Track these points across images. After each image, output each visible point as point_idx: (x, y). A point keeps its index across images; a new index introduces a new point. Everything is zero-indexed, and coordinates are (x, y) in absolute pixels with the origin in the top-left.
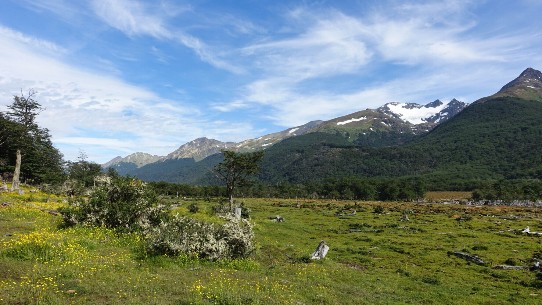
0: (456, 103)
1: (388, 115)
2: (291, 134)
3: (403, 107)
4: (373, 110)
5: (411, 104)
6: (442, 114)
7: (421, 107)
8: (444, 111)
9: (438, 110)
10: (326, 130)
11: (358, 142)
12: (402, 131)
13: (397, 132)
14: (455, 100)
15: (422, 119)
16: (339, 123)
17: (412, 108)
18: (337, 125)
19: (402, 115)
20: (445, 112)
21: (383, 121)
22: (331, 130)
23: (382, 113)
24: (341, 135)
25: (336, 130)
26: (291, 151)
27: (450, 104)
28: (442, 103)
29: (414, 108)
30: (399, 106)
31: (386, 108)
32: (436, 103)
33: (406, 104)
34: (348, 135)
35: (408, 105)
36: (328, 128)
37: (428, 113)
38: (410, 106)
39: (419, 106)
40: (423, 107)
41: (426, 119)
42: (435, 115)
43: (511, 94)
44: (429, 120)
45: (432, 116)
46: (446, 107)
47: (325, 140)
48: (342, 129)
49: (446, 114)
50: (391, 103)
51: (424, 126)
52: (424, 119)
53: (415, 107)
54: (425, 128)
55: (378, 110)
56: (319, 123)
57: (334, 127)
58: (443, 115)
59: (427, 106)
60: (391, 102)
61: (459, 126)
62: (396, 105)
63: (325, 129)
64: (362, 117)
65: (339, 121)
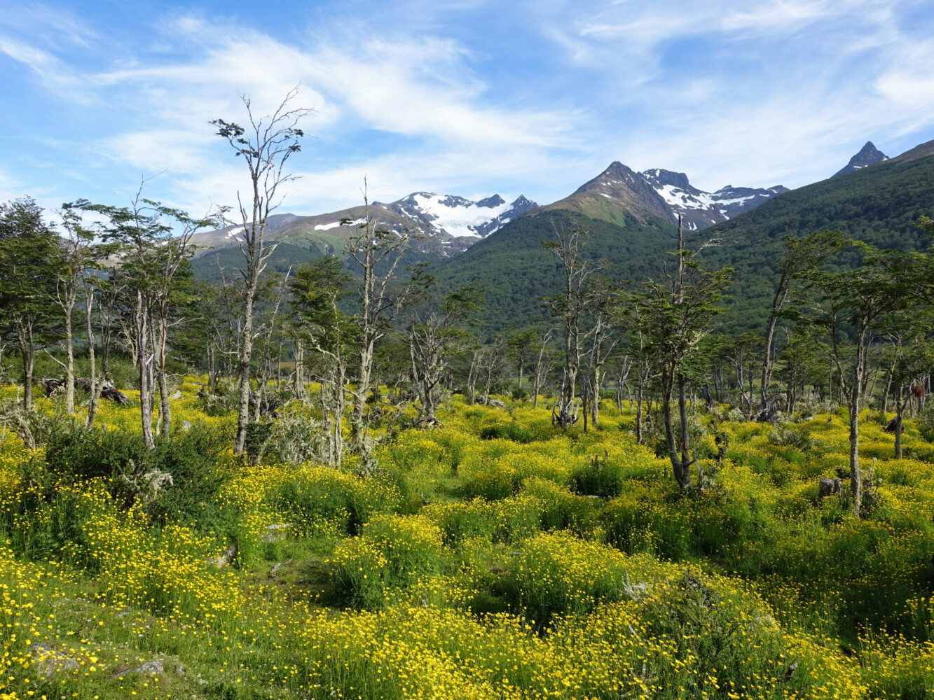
0: (525, 204)
1: (410, 216)
2: (231, 238)
3: (440, 202)
4: (385, 205)
5: (454, 197)
6: (501, 220)
7: (470, 205)
8: (504, 215)
9: (495, 212)
10: (291, 238)
11: (348, 265)
12: (425, 249)
13: (417, 250)
14: (522, 198)
15: (469, 227)
16: (318, 227)
17: (454, 205)
18: (313, 229)
19: (438, 217)
20: (506, 218)
21: (395, 228)
22: (302, 241)
23: (400, 212)
24: (319, 250)
25: (310, 241)
26: (217, 279)
27: (515, 204)
28: (503, 202)
29: (458, 206)
30: (434, 199)
31: (411, 202)
32: (494, 201)
33: (446, 198)
34: (331, 250)
35: (449, 199)
36: (297, 234)
37: (479, 218)
38: (452, 202)
39: (467, 203)
40: (474, 206)
41: (475, 227)
42: (490, 222)
43: (574, 205)
44: (480, 229)
45: (486, 223)
46: (508, 209)
47: (284, 260)
48: (321, 239)
49: (507, 221)
50: (421, 194)
51: (464, 242)
52: (472, 228)
53: (460, 204)
54: (462, 246)
55: (394, 206)
56: (289, 220)
57: (306, 234)
58: (503, 222)
59: (480, 204)
60: (420, 191)
61: (490, 252)
62: (428, 197)
63: (290, 236)
64: (360, 217)
65: (318, 224)
